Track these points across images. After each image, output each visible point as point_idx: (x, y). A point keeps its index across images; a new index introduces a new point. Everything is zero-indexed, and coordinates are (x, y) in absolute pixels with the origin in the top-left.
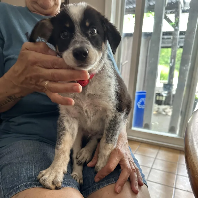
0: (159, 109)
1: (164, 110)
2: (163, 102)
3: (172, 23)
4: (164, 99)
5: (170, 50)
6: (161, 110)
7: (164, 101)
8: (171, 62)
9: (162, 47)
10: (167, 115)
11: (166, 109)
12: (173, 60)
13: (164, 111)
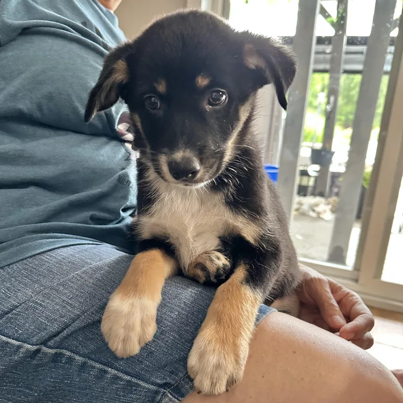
0: (300, 204)
1: (312, 208)
2: (310, 190)
3: (331, 19)
4: (311, 182)
5: (326, 76)
6: (305, 207)
7: (312, 187)
8: (328, 103)
9: (315, 71)
10: (319, 218)
11: (317, 205)
12: (332, 99)
13: (314, 211)
